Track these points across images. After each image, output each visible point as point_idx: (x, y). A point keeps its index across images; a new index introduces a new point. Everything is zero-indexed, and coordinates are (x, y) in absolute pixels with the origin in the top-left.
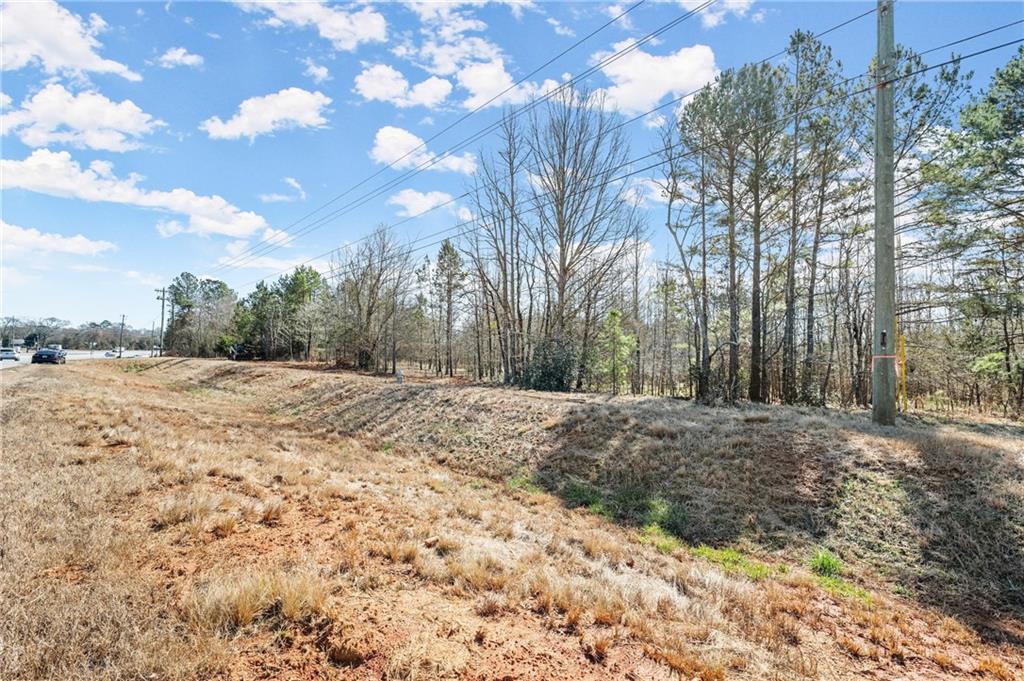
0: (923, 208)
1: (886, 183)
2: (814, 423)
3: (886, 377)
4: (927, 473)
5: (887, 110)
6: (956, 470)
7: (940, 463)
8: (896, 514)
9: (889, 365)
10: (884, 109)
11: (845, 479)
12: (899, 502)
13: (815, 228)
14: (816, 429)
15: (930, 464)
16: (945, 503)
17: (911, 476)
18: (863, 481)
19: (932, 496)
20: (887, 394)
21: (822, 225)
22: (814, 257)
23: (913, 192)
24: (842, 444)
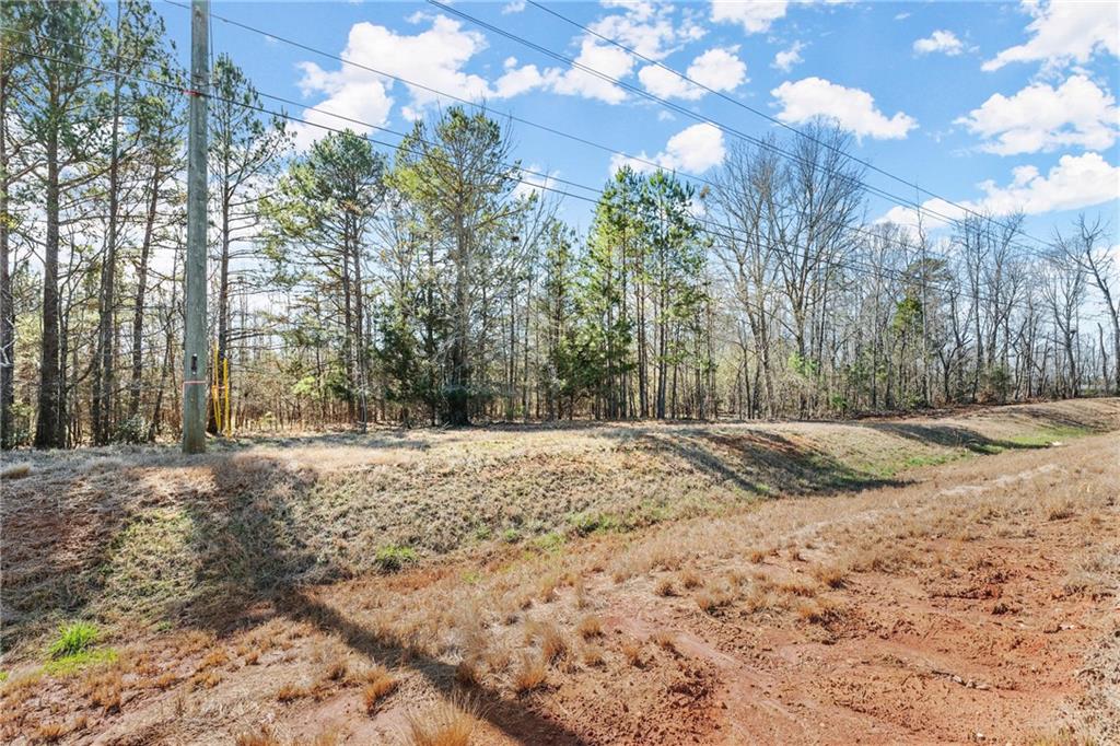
0: (258, 239)
1: (198, 199)
2: (101, 466)
3: (197, 404)
4: (216, 495)
5: (200, 123)
6: (241, 485)
7: (230, 482)
8: (177, 546)
9: (200, 390)
10: (197, 123)
11: (126, 526)
12: (183, 532)
13: (145, 225)
14: (103, 473)
15: (221, 486)
16: (226, 519)
17: (200, 502)
18: (148, 521)
19: (216, 516)
20: (197, 421)
21: (154, 226)
22: (144, 263)
23: (252, 221)
24: (130, 485)
